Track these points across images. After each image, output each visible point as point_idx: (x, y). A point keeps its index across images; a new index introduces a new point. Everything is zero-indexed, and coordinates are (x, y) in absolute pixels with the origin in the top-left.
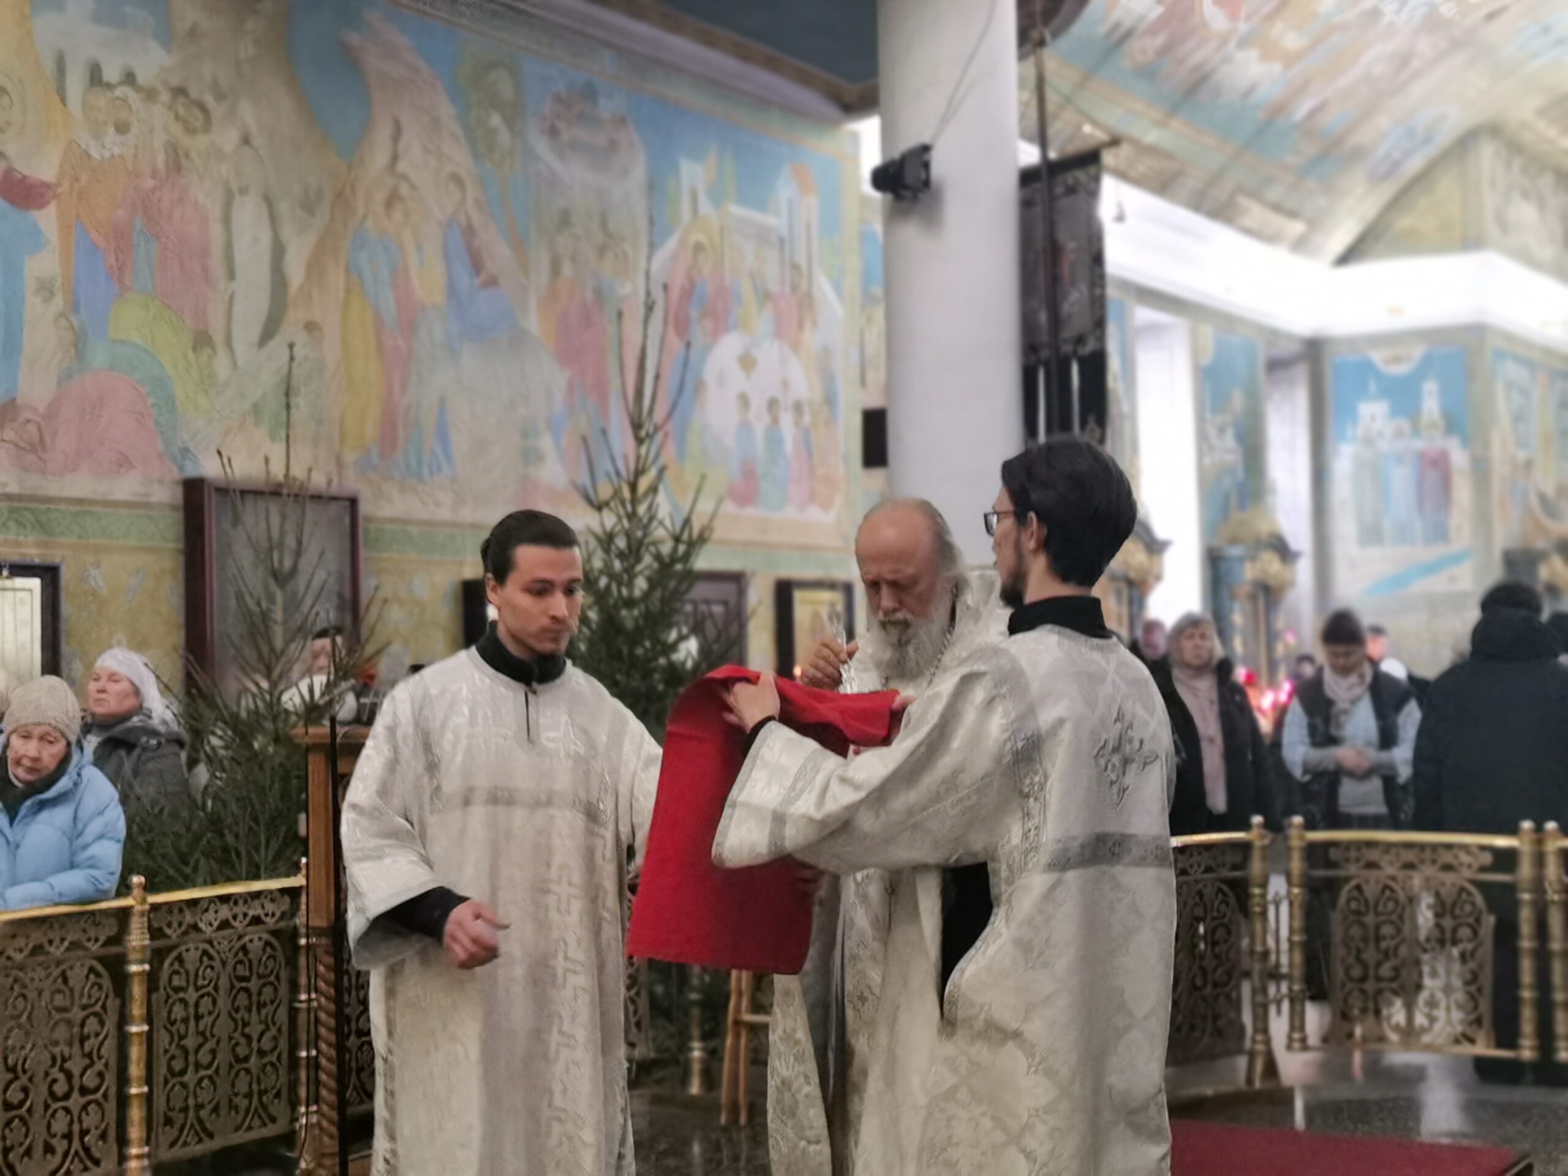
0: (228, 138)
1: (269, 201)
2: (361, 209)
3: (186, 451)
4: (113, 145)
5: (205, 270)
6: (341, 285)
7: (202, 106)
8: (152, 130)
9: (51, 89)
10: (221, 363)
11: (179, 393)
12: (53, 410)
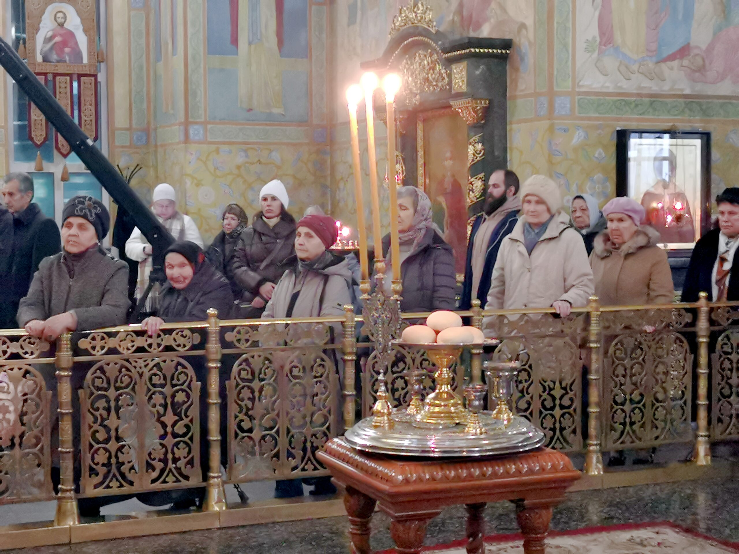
12: (710, 48)
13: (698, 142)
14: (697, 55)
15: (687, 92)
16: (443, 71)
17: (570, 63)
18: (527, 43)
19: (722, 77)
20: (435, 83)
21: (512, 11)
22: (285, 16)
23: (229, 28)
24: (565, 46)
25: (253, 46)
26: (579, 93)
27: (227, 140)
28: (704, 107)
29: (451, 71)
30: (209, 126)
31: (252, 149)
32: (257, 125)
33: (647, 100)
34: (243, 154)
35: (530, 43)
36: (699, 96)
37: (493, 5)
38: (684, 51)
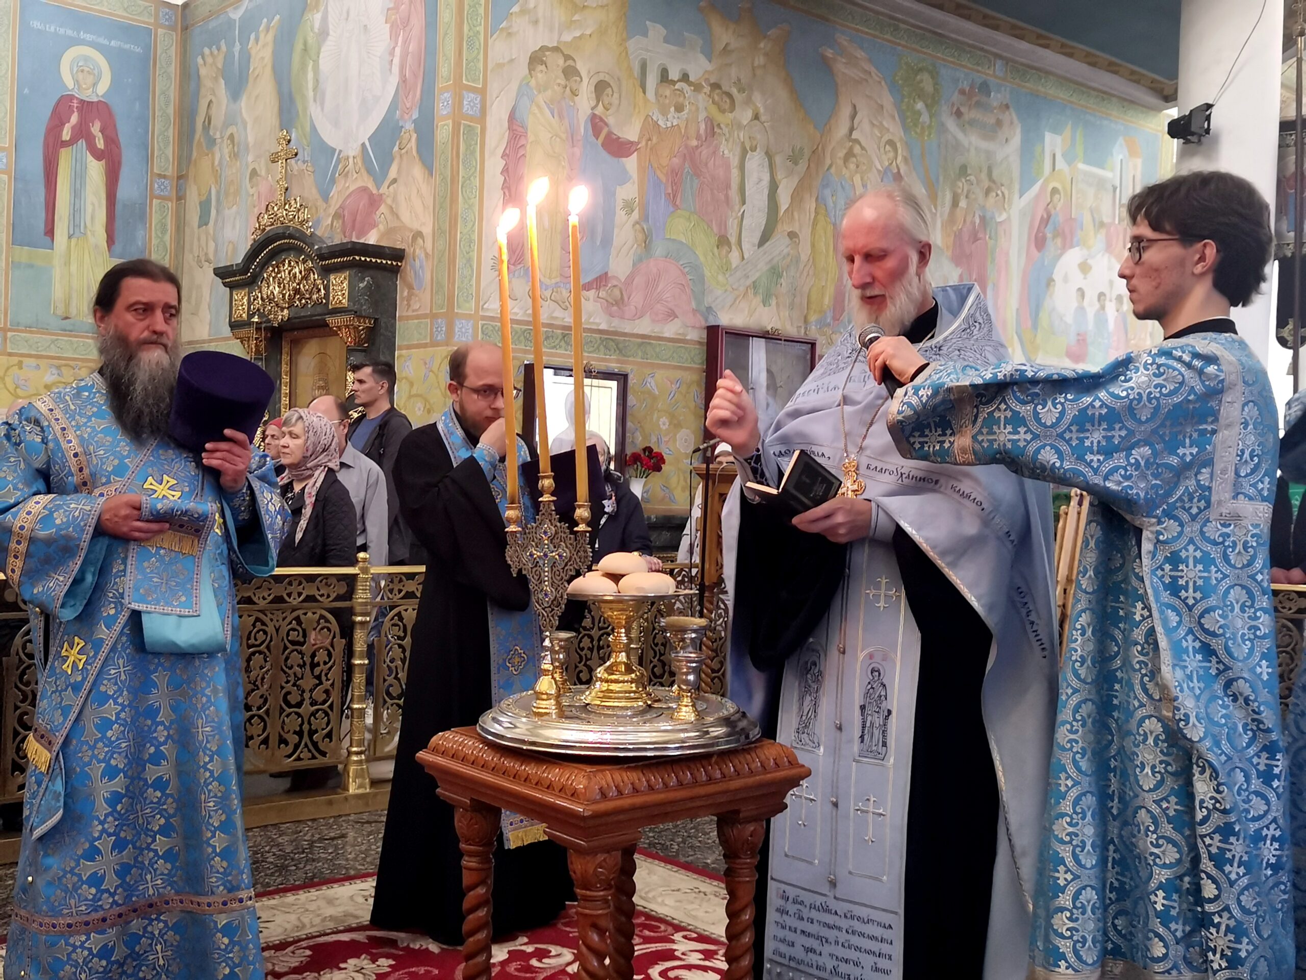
0: (745, 116)
1: (769, 155)
2: (828, 162)
3: (709, 309)
4: (673, 119)
5: (727, 197)
6: (813, 210)
7: (729, 95)
8: (697, 109)
9: (638, 83)
10: (735, 256)
11: (707, 273)
12: (630, 278)
13: (614, 384)
14: (615, 286)
15: (603, 327)
16: (318, 282)
17: (474, 282)
18: (423, 255)
19: (639, 315)
20: (308, 296)
21: (406, 217)
22: (119, 208)
23: (42, 215)
24: (469, 260)
25: (73, 241)
26: (484, 318)
27: (33, 353)
28: (621, 346)
29: (328, 282)
30: (9, 334)
31: (66, 365)
32: (76, 337)
33: (559, 331)
34: (54, 371)
35: (427, 254)
36: (616, 333)
37: (383, 209)
38: (602, 280)
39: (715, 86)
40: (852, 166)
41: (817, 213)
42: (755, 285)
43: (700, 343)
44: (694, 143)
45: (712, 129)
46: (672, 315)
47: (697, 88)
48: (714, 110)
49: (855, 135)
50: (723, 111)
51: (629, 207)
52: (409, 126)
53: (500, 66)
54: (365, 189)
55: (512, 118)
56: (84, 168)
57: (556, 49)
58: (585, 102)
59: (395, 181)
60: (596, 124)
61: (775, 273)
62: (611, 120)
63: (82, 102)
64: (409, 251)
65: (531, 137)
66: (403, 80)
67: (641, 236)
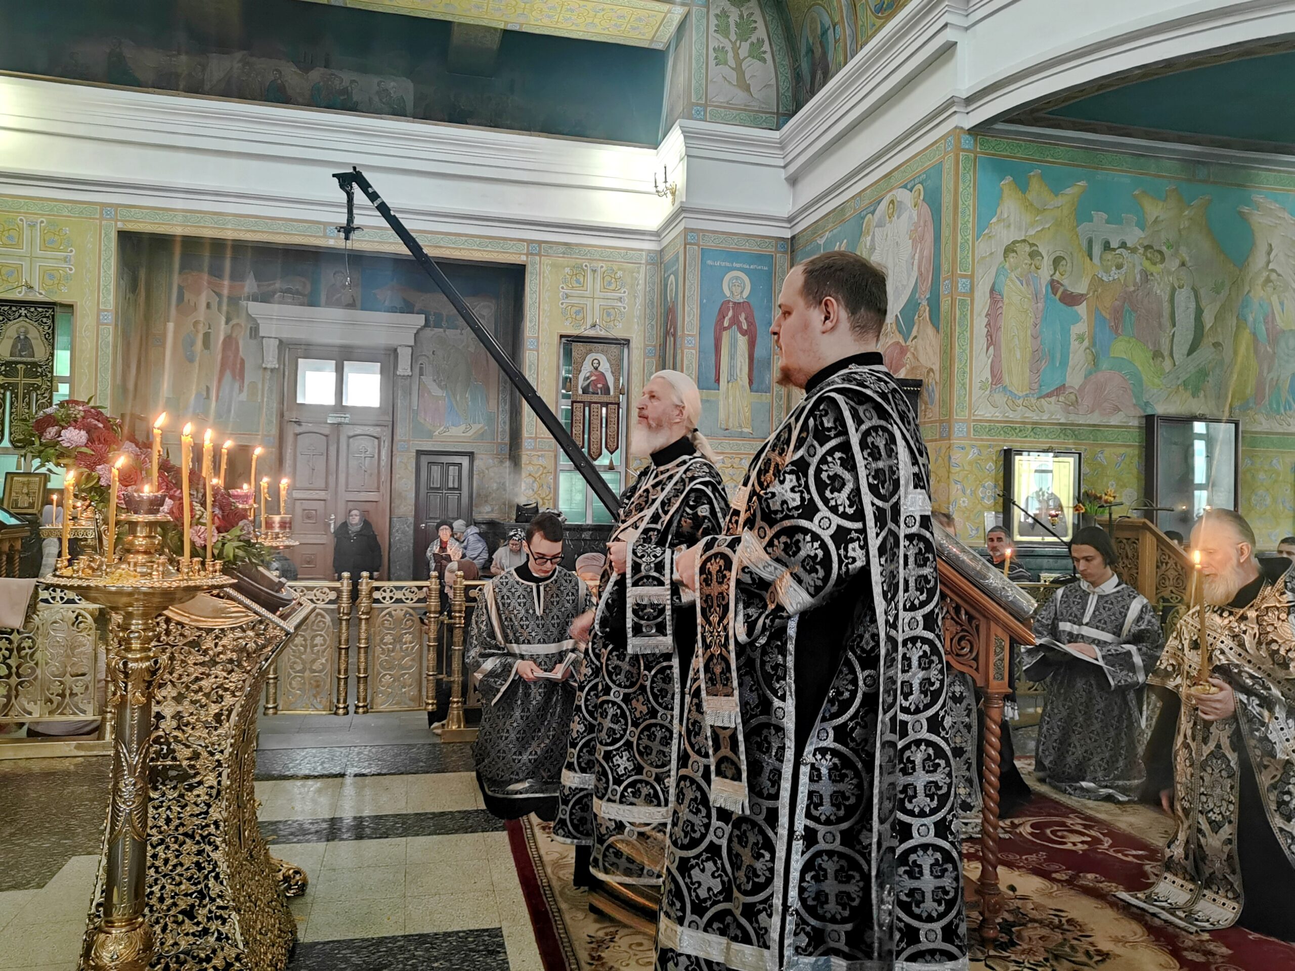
1: (1195, 290)
2: (1247, 288)
3: (1147, 404)
4: (1114, 274)
6: (1234, 324)
7: (1160, 252)
8: (1134, 265)
9: (1086, 254)
10: (1168, 363)
11: (1144, 378)
12: (1082, 388)
13: (1072, 460)
14: (1071, 393)
15: (1062, 421)
17: (967, 398)
18: (933, 383)
19: (1090, 411)
21: (923, 359)
23: (713, 371)
24: (963, 385)
25: (730, 384)
26: (974, 421)
28: (1077, 433)
31: (727, 457)
33: (1029, 426)
35: (936, 382)
36: (1072, 424)
37: (909, 355)
38: (1061, 389)
39: (1148, 247)
40: (1269, 289)
41: (1238, 327)
42: (1185, 384)
43: (1140, 427)
44: (1132, 289)
45: (1146, 276)
46: (1117, 409)
47: (1133, 250)
48: (1147, 264)
49: (1271, 266)
50: (1155, 264)
51: (1081, 338)
52: (925, 303)
53: (983, 258)
54: (898, 343)
55: (992, 290)
56: (736, 341)
57: (1024, 241)
58: (1045, 273)
59: (915, 337)
60: (1054, 285)
61: (1202, 374)
62: (1065, 282)
63: (735, 303)
64: (925, 381)
65: (1006, 300)
66: (921, 274)
67: (1090, 357)
